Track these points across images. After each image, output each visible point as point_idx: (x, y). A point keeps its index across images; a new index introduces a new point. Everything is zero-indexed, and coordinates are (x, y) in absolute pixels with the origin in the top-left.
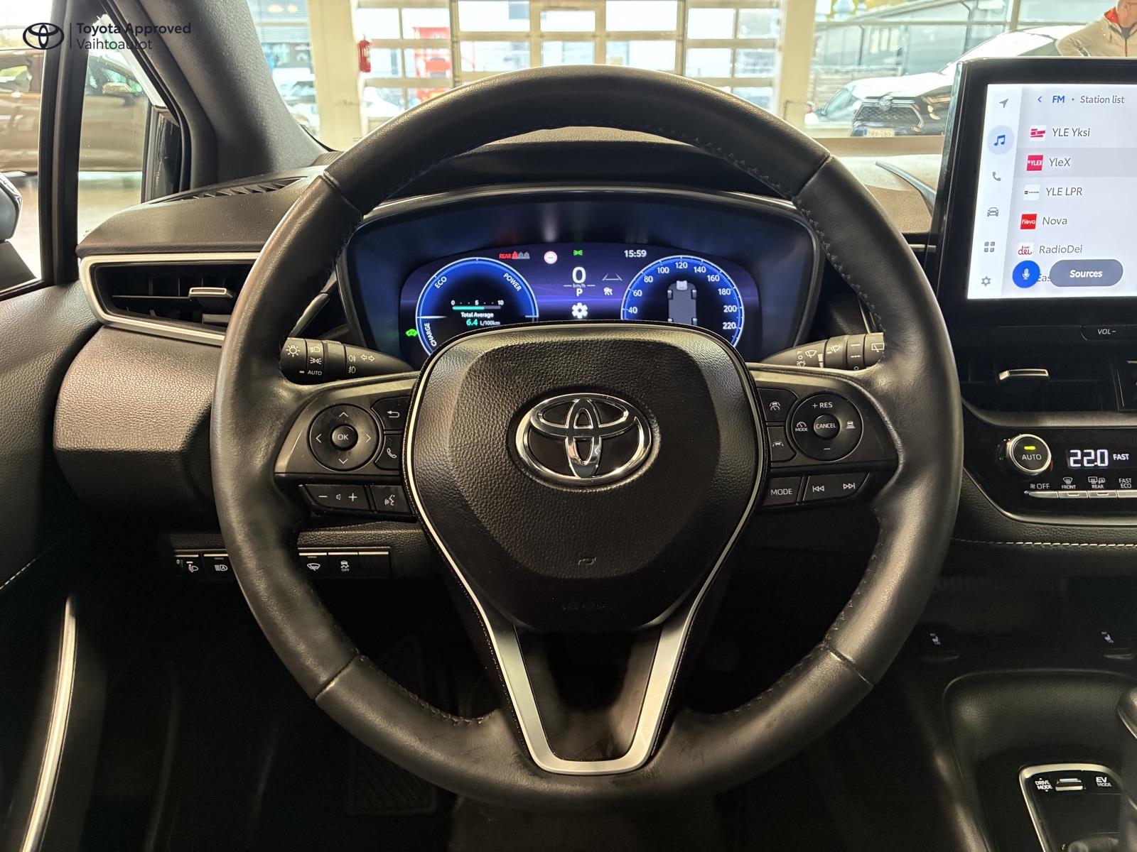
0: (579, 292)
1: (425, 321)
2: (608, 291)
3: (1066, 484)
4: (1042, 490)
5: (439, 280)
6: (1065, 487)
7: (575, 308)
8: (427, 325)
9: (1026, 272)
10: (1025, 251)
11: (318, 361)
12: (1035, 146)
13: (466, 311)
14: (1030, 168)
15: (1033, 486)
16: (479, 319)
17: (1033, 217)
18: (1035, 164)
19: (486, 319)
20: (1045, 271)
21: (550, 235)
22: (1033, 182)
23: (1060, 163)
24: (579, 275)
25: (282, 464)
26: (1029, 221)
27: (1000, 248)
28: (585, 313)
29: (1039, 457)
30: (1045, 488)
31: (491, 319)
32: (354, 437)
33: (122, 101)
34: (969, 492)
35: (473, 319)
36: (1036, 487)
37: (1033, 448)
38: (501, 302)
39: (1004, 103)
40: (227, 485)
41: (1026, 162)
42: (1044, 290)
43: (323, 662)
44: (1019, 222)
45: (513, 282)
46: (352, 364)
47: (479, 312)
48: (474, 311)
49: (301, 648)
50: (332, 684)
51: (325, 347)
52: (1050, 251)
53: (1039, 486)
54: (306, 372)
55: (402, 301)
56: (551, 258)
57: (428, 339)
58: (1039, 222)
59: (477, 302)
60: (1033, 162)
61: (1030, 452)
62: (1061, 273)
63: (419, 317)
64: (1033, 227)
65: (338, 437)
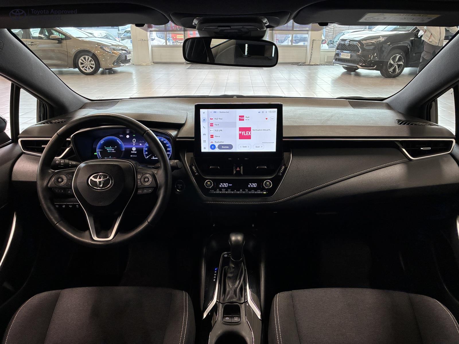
0: (134, 144)
1: (99, 151)
2: (141, 144)
4: (211, 191)
5: (102, 142)
6: (217, 191)
7: (133, 148)
8: (99, 152)
9: (213, 147)
10: (212, 142)
11: (63, 164)
12: (211, 121)
13: (108, 149)
14: (211, 126)
15: (209, 191)
16: (111, 151)
17: (213, 136)
18: (212, 125)
19: (112, 151)
20: (217, 146)
21: (128, 132)
22: (212, 129)
23: (217, 125)
24: (134, 141)
25: (49, 185)
26: (212, 136)
27: (207, 141)
28: (135, 149)
30: (213, 191)
31: (114, 151)
32: (63, 180)
33: (57, 41)
35: (109, 151)
38: (116, 147)
39: (204, 113)
40: (39, 189)
41: (210, 125)
42: (217, 150)
43: (56, 220)
44: (210, 136)
45: (119, 142)
46: (70, 164)
47: (111, 149)
48: (110, 149)
49: (52, 218)
50: (57, 224)
51: (64, 161)
52: (217, 142)
54: (60, 166)
55: (93, 146)
56: (128, 136)
57: (99, 155)
58: (214, 136)
59: (110, 147)
60: (211, 125)
61: (209, 184)
62: (220, 147)
63: (97, 150)
64: (213, 137)
65: (60, 180)
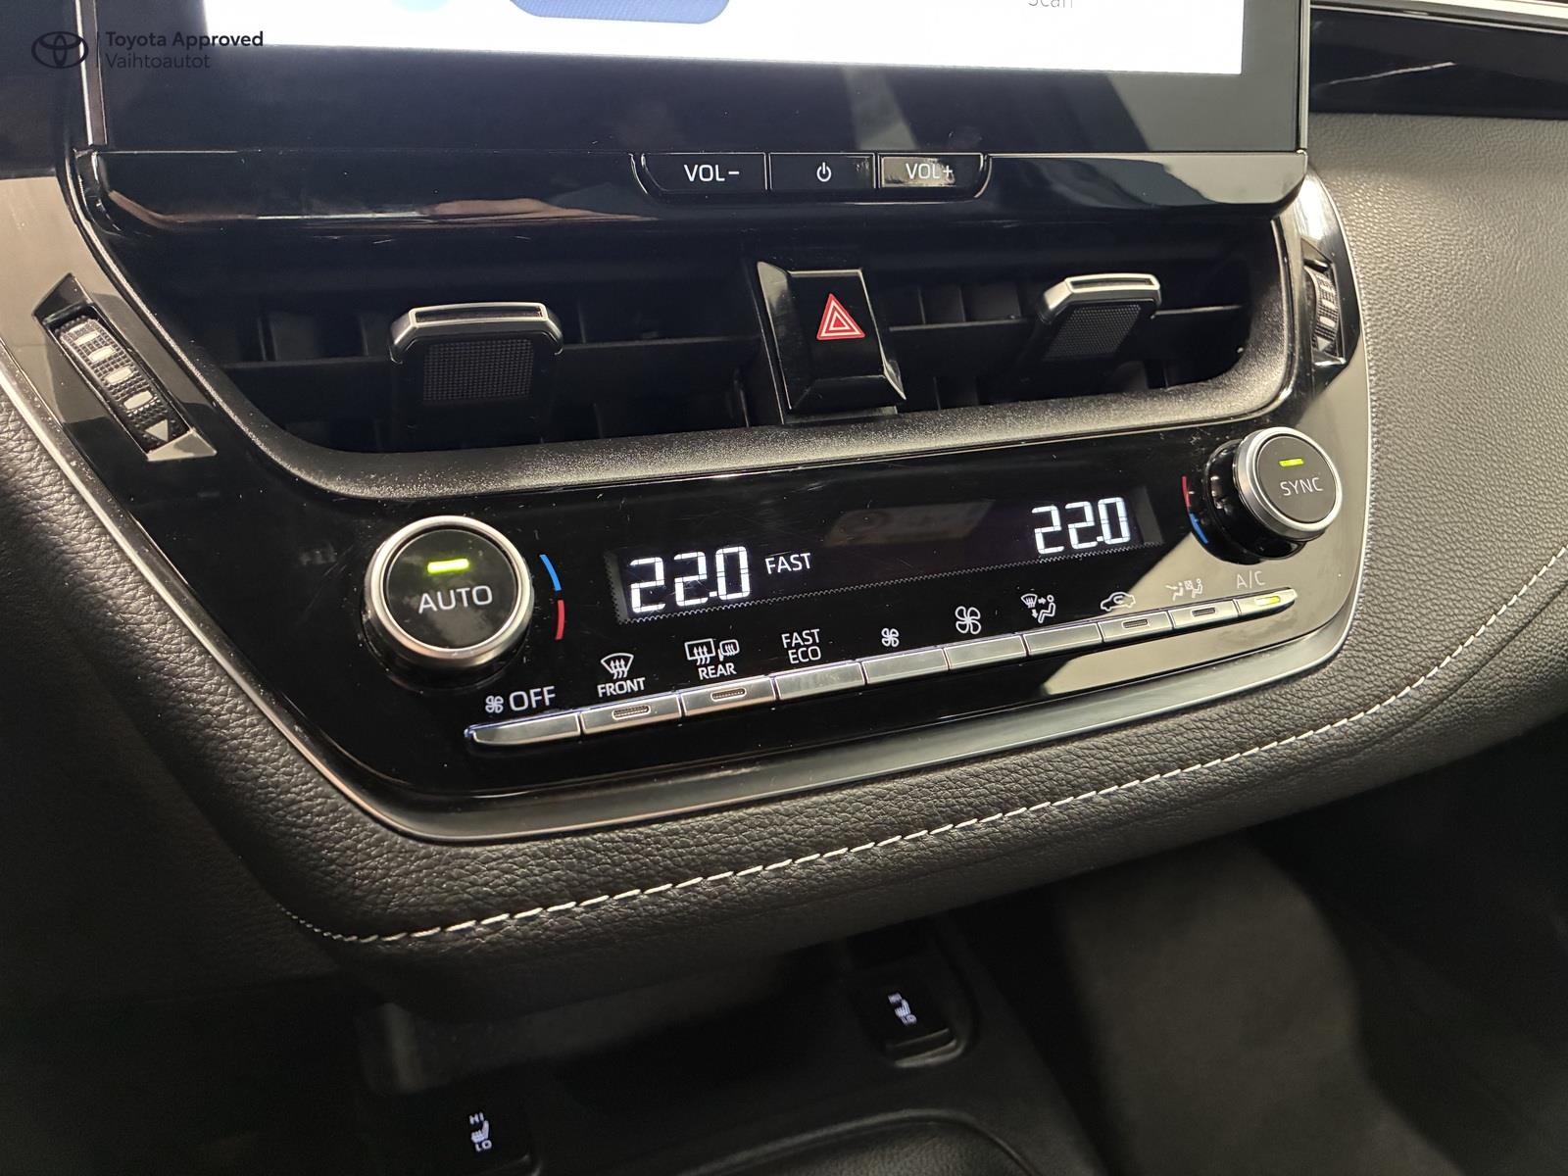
3: (609, 678)
4: (530, 712)
6: (611, 688)
15: (494, 704)
29: (482, 596)
30: (541, 703)
34: (255, 763)
36: (506, 704)
37: (461, 564)
53: (519, 701)
61: (447, 581)
